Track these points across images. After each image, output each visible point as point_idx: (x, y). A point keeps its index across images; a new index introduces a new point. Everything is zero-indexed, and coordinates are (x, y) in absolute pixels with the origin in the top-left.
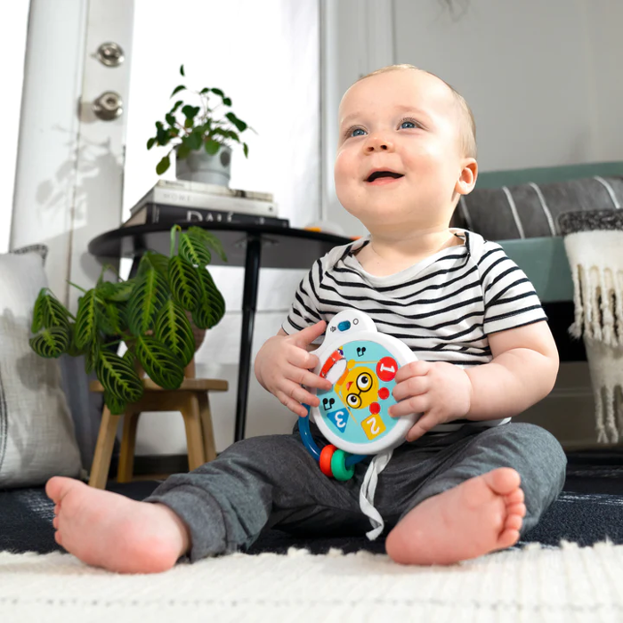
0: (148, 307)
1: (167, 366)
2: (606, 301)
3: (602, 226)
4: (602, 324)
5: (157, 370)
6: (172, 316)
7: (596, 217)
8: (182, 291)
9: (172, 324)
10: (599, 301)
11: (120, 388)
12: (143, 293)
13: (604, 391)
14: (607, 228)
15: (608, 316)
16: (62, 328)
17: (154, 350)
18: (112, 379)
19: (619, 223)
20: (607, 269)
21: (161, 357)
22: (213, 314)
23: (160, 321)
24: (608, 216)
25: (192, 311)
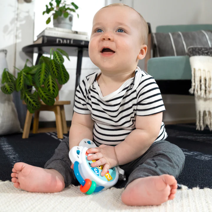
0: (42, 76)
1: (49, 98)
2: (203, 82)
3: (203, 54)
4: (201, 89)
5: (45, 99)
6: (51, 80)
7: (201, 51)
8: (54, 72)
9: (51, 83)
10: (200, 81)
11: (33, 105)
12: (40, 71)
13: (200, 112)
14: (205, 55)
15: (203, 87)
16: (12, 83)
17: (44, 92)
18: (30, 102)
19: (209, 53)
20: (204, 70)
21: (47, 95)
22: (65, 79)
23: (46, 82)
24: (206, 50)
25: (58, 79)
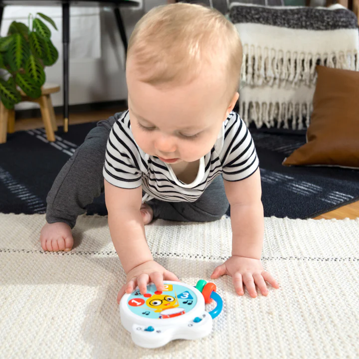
0: (19, 56)
1: (33, 88)
2: (250, 62)
3: (253, 20)
4: (247, 72)
6: (33, 63)
7: (250, 15)
8: (37, 50)
9: (34, 67)
10: (247, 61)
11: (10, 98)
12: (15, 48)
13: (244, 104)
14: (255, 22)
15: (250, 70)
17: (26, 80)
18: (6, 95)
19: (261, 20)
20: (253, 46)
21: (29, 84)
22: (53, 59)
23: (27, 65)
24: (256, 14)
25: (42, 58)
